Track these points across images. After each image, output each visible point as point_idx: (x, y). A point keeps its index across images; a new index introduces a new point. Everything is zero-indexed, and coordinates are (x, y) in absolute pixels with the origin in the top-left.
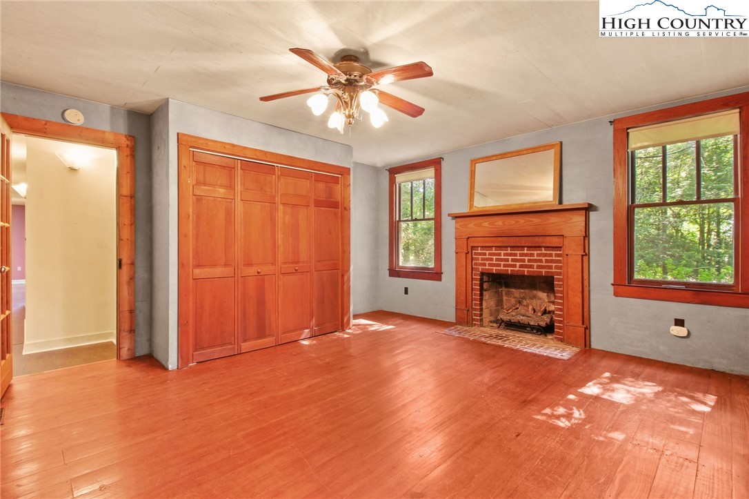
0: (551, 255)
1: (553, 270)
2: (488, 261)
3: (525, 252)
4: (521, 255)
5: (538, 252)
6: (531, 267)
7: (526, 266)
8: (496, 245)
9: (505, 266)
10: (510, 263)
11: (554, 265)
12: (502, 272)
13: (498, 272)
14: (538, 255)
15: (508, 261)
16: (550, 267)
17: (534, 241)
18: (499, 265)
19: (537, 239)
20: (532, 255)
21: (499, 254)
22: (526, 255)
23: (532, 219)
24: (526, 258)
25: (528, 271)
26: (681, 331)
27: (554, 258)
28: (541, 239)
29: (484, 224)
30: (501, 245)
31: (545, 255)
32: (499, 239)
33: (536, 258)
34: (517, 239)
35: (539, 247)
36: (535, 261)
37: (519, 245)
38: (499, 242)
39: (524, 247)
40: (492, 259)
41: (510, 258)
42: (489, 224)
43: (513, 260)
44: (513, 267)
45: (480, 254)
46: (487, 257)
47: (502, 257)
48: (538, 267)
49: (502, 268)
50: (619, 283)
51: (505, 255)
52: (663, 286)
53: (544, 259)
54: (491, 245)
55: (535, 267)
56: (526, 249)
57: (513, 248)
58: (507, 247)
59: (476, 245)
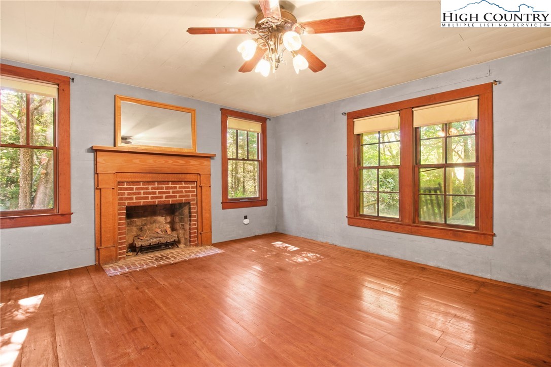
0: (188, 187)
1: (190, 198)
2: (135, 195)
3: (170, 185)
4: (167, 188)
5: (180, 185)
6: (175, 197)
7: (171, 197)
8: (144, 180)
9: (152, 198)
10: (157, 195)
11: (190, 194)
12: (149, 204)
13: (145, 204)
14: (180, 188)
15: (156, 194)
16: (188, 196)
17: (178, 177)
18: (147, 198)
19: (180, 175)
20: (175, 188)
21: (147, 189)
22: (171, 188)
23: (178, 161)
24: (171, 191)
25: (172, 200)
26: (246, 221)
27: (190, 189)
28: (183, 176)
29: (134, 161)
30: (148, 180)
31: (185, 187)
32: (149, 175)
33: (178, 190)
34: (165, 175)
35: (180, 182)
36: (178, 192)
37: (167, 180)
38: (148, 178)
39: (169, 182)
40: (139, 193)
41: (157, 191)
42: (140, 161)
43: (160, 193)
44: (160, 198)
45: (126, 189)
46: (134, 191)
47: (150, 191)
48: (180, 196)
49: (150, 200)
50: (225, 201)
51: (153, 188)
52: (241, 201)
53: (184, 190)
54: (139, 180)
55: (178, 197)
56: (170, 183)
57: (159, 182)
58: (154, 182)
59: (123, 180)
